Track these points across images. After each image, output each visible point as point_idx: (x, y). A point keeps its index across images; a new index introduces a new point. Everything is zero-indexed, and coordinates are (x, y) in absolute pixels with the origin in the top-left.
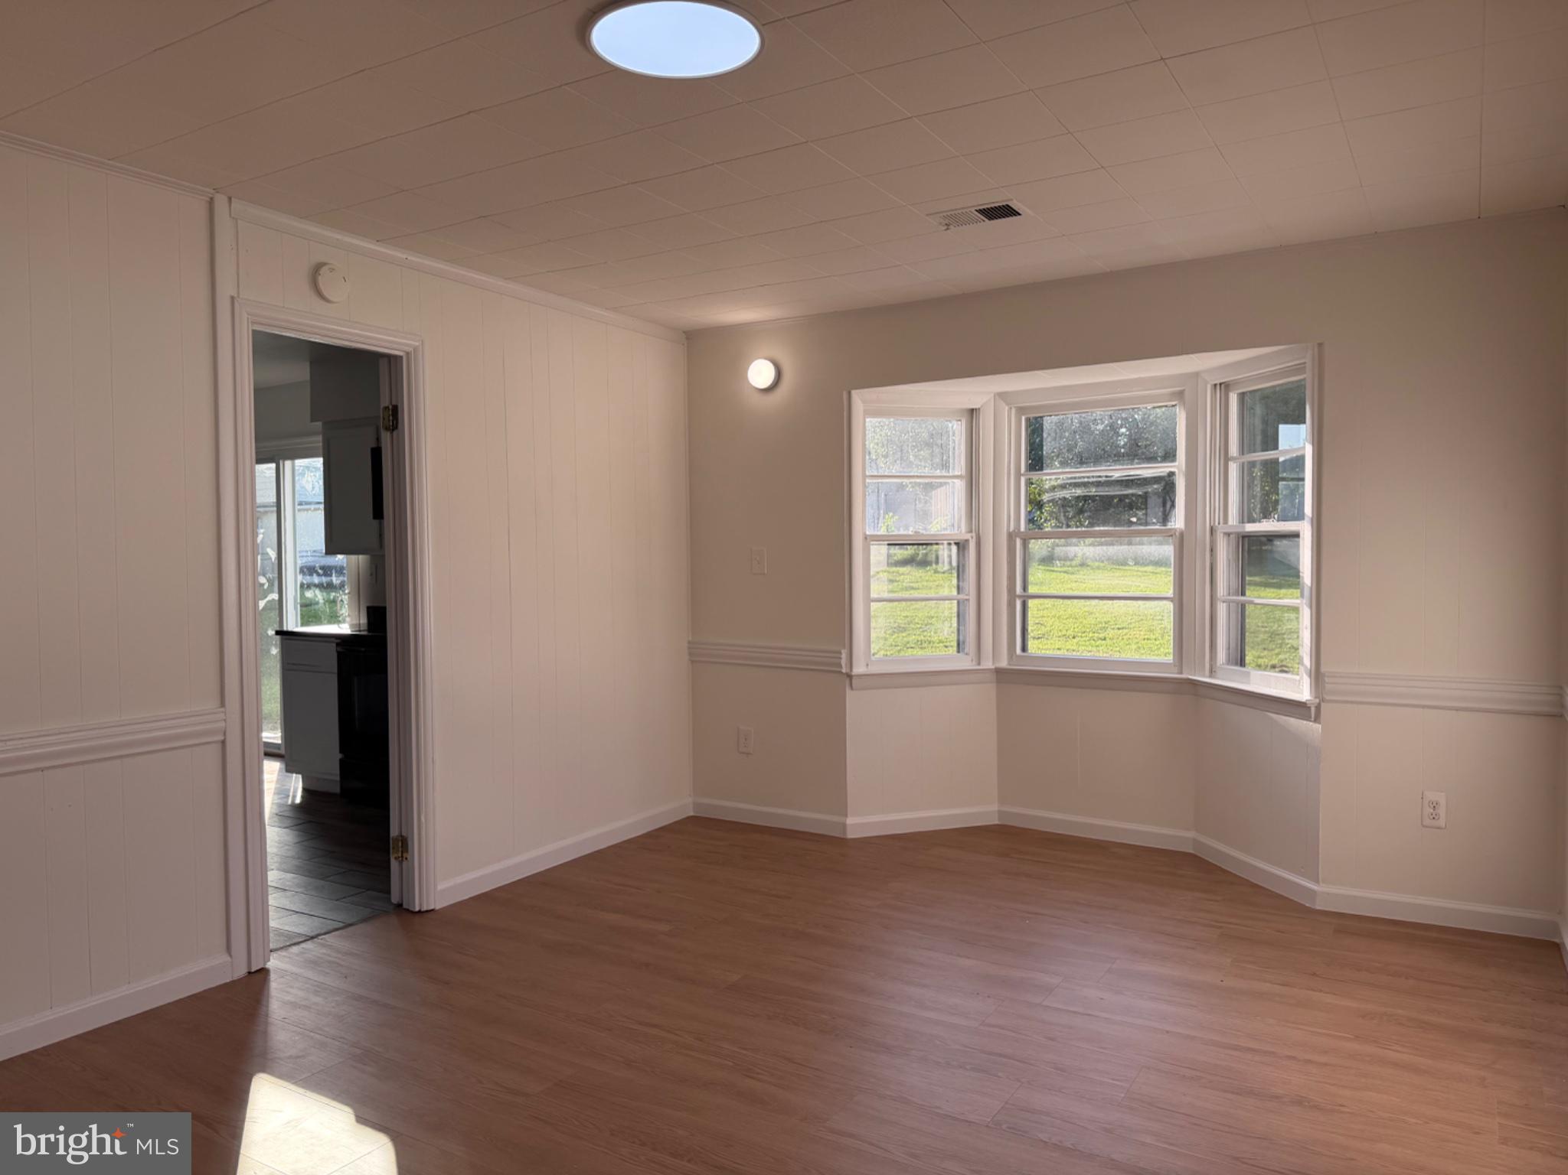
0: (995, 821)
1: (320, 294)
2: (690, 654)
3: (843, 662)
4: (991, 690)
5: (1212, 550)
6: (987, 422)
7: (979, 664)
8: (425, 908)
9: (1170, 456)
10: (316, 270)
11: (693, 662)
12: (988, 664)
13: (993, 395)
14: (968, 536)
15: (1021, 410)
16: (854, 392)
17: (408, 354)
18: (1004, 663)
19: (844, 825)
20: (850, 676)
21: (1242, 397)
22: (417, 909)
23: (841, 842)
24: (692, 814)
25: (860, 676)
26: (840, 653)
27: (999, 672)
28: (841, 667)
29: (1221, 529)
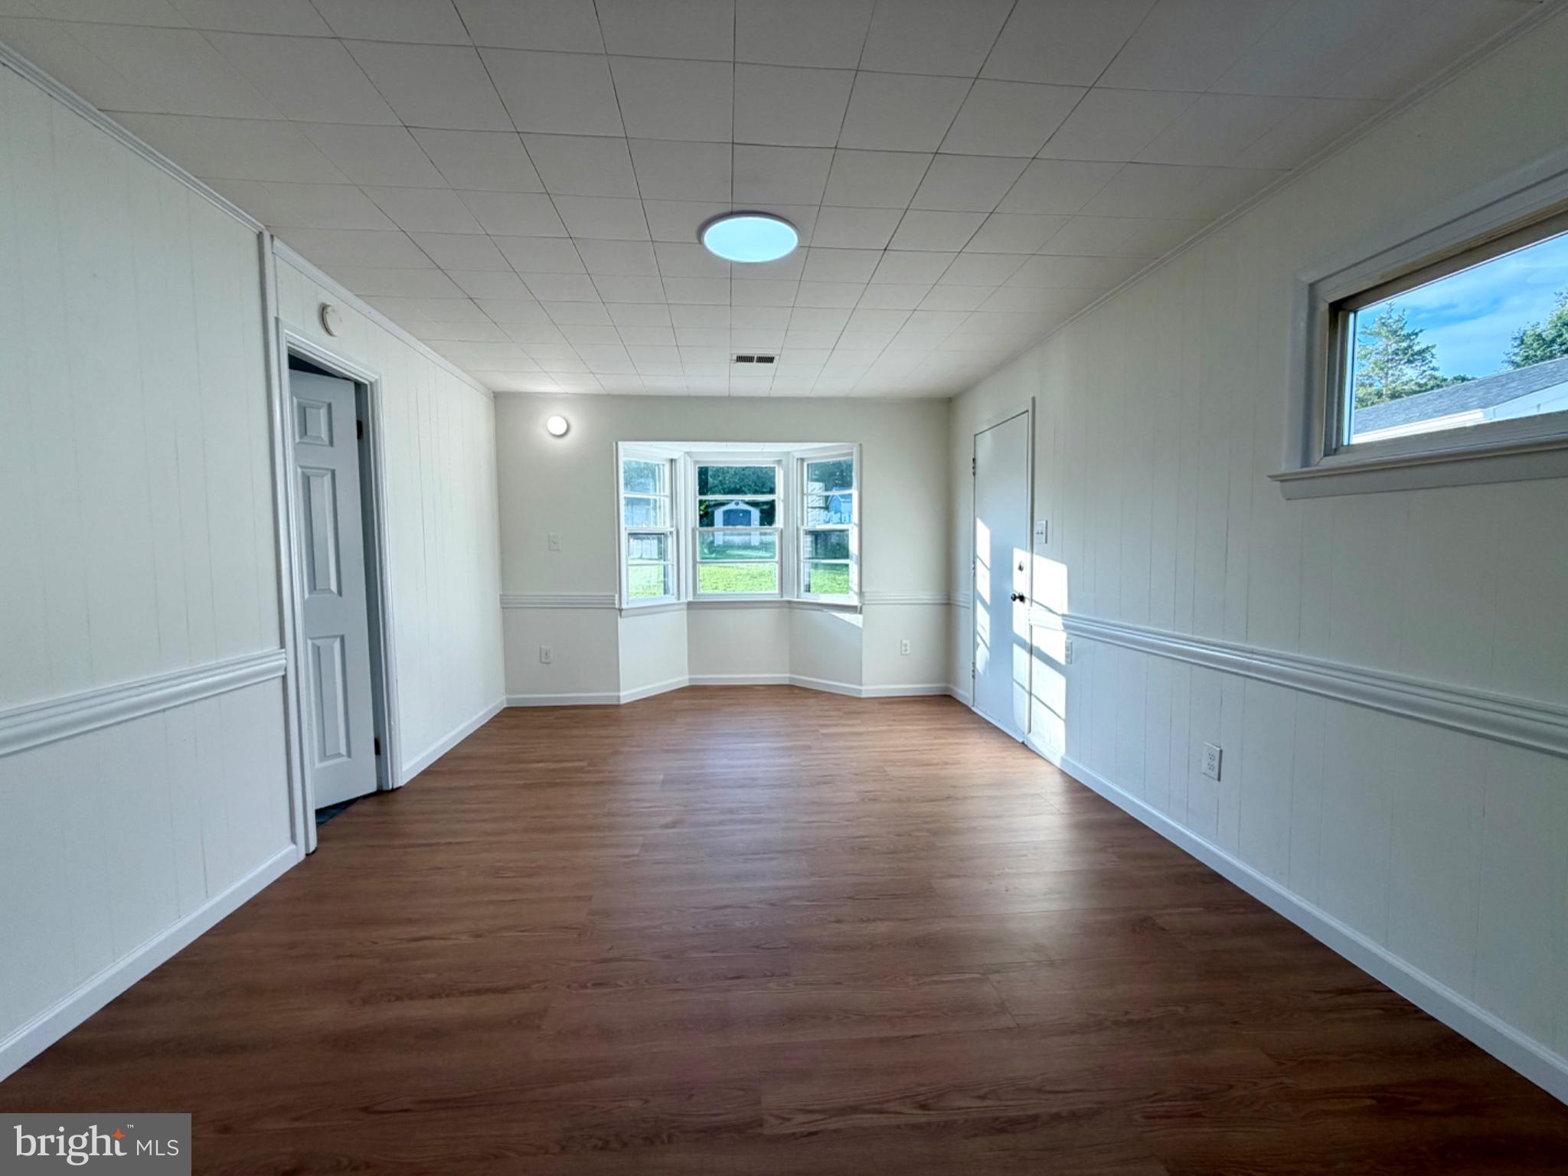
0: (687, 684)
1: (327, 330)
2: (501, 603)
3: (617, 602)
4: (683, 614)
5: (797, 538)
6: (680, 465)
7: (679, 599)
8: (395, 786)
9: (772, 491)
10: (323, 309)
11: (503, 608)
12: (683, 600)
13: (683, 453)
14: (673, 529)
15: (696, 462)
16: (619, 443)
17: (371, 383)
18: (690, 599)
19: (619, 697)
20: (621, 610)
21: (808, 465)
22: (391, 787)
23: (618, 706)
24: (505, 706)
25: (626, 609)
26: (614, 596)
27: (689, 604)
28: (614, 604)
29: (802, 529)
